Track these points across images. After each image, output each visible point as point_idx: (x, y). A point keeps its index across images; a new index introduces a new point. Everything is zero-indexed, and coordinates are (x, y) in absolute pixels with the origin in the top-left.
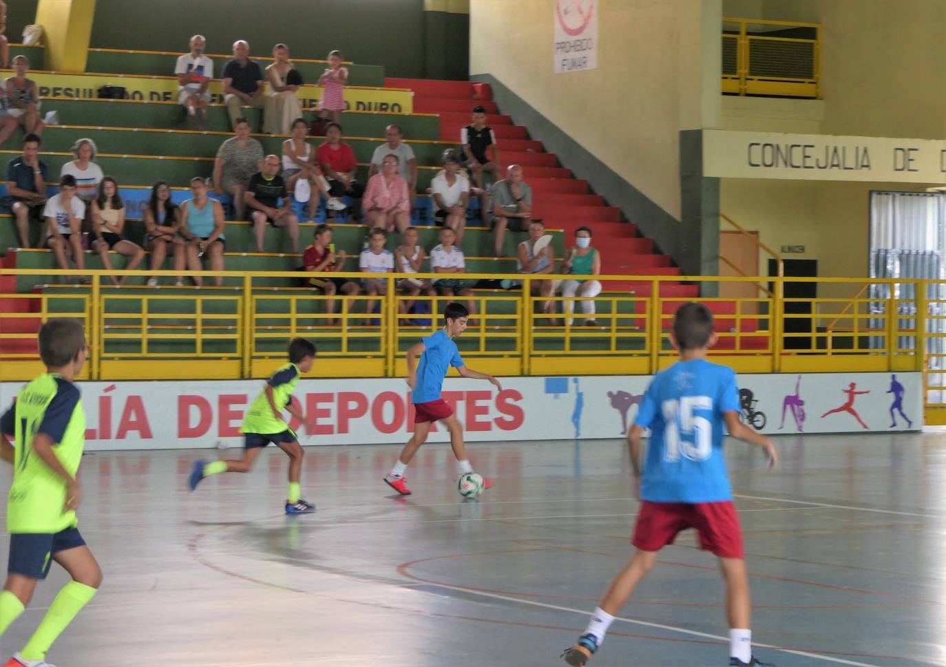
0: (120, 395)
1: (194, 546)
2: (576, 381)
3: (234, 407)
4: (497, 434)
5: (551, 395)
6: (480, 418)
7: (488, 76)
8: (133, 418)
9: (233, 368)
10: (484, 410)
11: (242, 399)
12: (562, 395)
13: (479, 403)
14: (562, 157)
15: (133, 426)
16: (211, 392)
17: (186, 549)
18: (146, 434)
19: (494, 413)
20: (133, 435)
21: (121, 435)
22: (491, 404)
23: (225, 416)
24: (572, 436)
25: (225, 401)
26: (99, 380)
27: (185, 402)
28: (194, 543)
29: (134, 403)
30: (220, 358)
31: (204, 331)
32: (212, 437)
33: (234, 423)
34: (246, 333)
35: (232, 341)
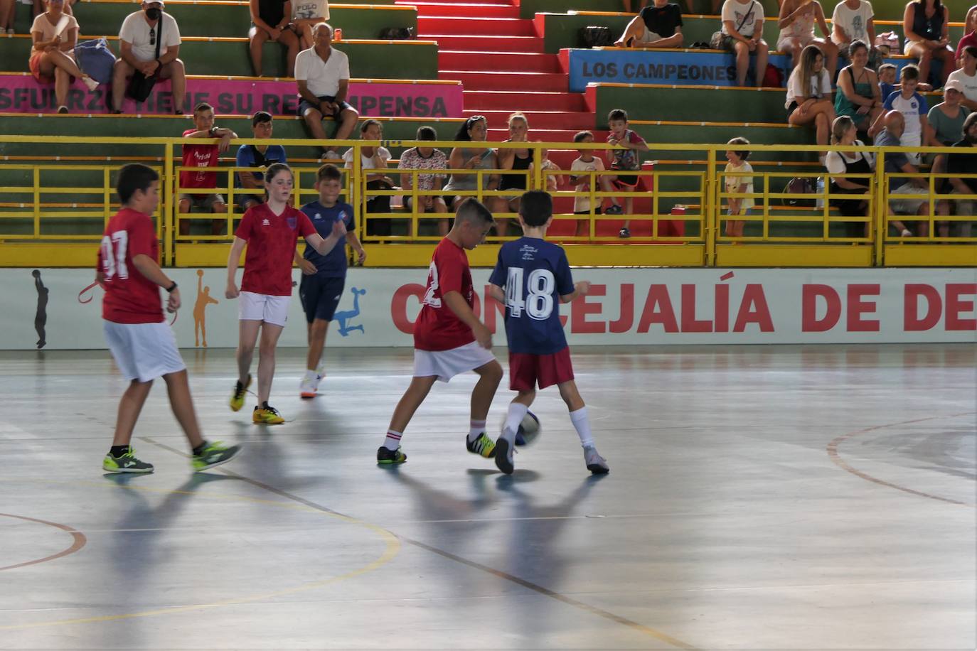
0: (739, 283)
1: (835, 450)
3: (864, 298)
8: (753, 309)
9: (864, 254)
11: (874, 290)
15: (752, 318)
16: (840, 281)
17: (826, 454)
18: (767, 326)
20: (753, 328)
21: (739, 327)
23: (855, 308)
25: (855, 291)
26: (715, 266)
27: (810, 292)
28: (834, 447)
29: (754, 293)
30: (850, 244)
31: (831, 214)
32: (840, 333)
33: (864, 316)
34: (879, 216)
35: (863, 224)
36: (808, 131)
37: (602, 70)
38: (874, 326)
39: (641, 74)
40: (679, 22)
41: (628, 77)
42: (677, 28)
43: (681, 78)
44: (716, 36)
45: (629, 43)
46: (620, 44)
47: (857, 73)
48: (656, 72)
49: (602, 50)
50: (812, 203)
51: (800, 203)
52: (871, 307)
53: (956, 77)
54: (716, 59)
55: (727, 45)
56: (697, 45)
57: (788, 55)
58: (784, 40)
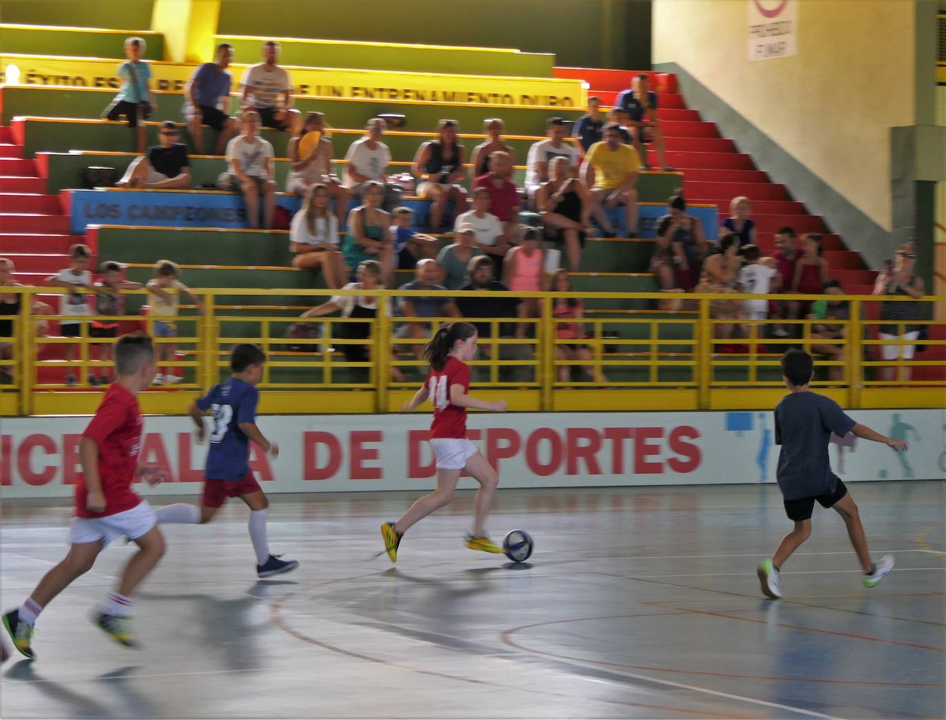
2: (762, 417)
3: (367, 445)
4: (670, 477)
5: (732, 432)
6: (650, 459)
7: (673, 64)
9: (366, 399)
10: (655, 450)
11: (376, 436)
12: (746, 433)
13: (650, 441)
14: (756, 158)
16: (341, 428)
18: (267, 474)
19: (667, 453)
22: (662, 442)
23: (358, 455)
24: (756, 480)
25: (357, 438)
27: (311, 439)
30: (350, 389)
31: (334, 359)
32: (342, 481)
33: (367, 464)
34: (382, 362)
35: (366, 370)
36: (313, 275)
37: (105, 211)
38: (375, 473)
39: (147, 216)
40: (186, 163)
41: (132, 219)
42: (185, 169)
43: (188, 220)
44: (224, 177)
45: (133, 183)
46: (124, 185)
47: (370, 215)
48: (162, 214)
49: (107, 191)
50: (314, 348)
51: (303, 348)
52: (373, 454)
53: (466, 219)
54: (224, 200)
55: (235, 187)
56: (205, 186)
57: (298, 196)
58: (295, 181)
